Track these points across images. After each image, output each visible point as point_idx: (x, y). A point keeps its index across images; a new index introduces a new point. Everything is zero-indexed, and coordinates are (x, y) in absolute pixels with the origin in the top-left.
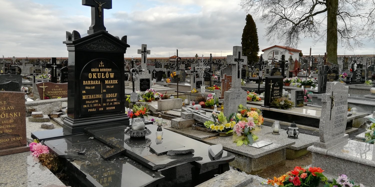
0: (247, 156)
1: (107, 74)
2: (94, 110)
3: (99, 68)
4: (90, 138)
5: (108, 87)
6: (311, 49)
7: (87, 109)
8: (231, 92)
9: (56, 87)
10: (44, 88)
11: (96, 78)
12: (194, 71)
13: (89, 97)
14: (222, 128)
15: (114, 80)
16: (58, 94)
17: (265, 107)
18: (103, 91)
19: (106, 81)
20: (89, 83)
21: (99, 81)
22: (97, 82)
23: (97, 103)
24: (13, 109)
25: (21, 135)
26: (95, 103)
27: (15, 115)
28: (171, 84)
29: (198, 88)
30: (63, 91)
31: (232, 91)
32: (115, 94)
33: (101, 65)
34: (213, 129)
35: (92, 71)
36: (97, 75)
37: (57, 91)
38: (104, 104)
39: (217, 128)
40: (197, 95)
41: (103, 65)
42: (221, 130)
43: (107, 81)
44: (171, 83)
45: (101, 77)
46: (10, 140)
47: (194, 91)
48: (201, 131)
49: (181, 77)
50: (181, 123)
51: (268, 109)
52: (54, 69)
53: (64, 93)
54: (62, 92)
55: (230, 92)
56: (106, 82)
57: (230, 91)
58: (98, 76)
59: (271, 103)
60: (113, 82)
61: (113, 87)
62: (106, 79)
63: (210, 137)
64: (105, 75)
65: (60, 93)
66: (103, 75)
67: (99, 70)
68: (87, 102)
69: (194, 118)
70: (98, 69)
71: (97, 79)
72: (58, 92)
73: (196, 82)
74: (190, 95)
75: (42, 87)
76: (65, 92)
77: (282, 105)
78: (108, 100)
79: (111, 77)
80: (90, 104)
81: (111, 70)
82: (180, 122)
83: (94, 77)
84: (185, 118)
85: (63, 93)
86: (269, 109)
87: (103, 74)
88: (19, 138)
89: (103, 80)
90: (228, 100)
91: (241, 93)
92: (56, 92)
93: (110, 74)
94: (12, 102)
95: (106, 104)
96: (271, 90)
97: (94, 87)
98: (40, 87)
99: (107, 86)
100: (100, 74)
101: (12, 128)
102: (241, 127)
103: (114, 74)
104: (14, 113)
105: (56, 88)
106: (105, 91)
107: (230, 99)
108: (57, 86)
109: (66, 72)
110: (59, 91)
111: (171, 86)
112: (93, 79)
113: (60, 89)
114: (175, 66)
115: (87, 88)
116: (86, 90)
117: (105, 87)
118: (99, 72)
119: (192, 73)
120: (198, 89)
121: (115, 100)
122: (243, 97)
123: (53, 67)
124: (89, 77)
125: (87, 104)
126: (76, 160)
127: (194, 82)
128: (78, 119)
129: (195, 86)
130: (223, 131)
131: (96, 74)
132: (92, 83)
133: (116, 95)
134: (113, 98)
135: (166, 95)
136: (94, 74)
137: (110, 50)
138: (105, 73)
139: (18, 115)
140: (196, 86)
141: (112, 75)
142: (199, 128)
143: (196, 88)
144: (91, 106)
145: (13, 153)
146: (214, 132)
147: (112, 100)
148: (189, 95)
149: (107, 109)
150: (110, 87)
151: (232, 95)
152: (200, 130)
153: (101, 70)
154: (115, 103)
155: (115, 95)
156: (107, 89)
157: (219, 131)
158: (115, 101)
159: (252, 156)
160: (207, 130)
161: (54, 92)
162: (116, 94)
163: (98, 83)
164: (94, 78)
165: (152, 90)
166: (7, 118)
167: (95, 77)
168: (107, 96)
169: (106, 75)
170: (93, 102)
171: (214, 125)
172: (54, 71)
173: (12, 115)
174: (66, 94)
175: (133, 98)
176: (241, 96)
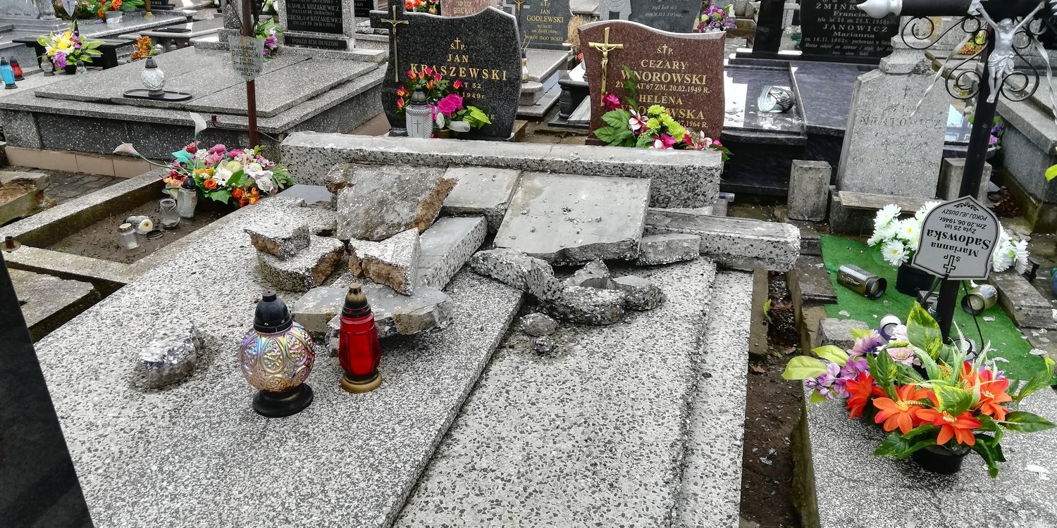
9: (662, 50)
10: (605, 54)
16: (663, 88)
30: (692, 73)
37: (662, 71)
53: (696, 86)
54: (683, 79)
65: (677, 84)
72: (666, 78)
75: (597, 45)
76: (701, 80)
85: (691, 85)
92: (656, 77)
98: (591, 44)
105: (660, 57)
108: (665, 47)
110: (670, 71)
113: (676, 66)
161: (647, 76)
174: (705, 90)
175: (946, 247)
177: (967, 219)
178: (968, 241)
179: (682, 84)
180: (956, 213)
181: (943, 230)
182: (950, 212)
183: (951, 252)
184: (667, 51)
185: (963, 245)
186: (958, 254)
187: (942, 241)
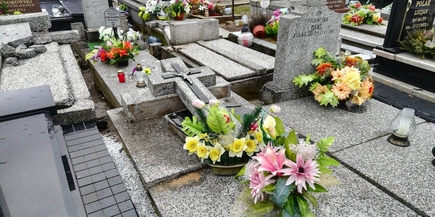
8: (297, 16)
14: (216, 154)
16: (17, 6)
17: (384, 50)
31: (299, 14)
34: (192, 152)
39: (203, 152)
42: (214, 159)
51: (391, 56)
54: (23, 2)
57: (296, 14)
59: (402, 42)
65: (21, 4)
69: (178, 92)
72: (16, 2)
76: (30, 1)
77: (429, 49)
85: (27, 4)
86: (395, 57)
90: (287, 39)
91: (325, 20)
92: (12, 2)
96: (408, 9)
107: (290, 36)
142: (175, 129)
146: (196, 159)
151: (298, 25)
152: (176, 135)
157: (208, 161)
174: (33, 5)
175: (111, 20)
176: (325, 26)
177: (113, 12)
178: (115, 17)
179: (23, 4)
180: (110, 11)
181: (109, 16)
182: (108, 11)
183: (112, 21)
185: (114, 19)
186: (114, 21)
187: (110, 19)
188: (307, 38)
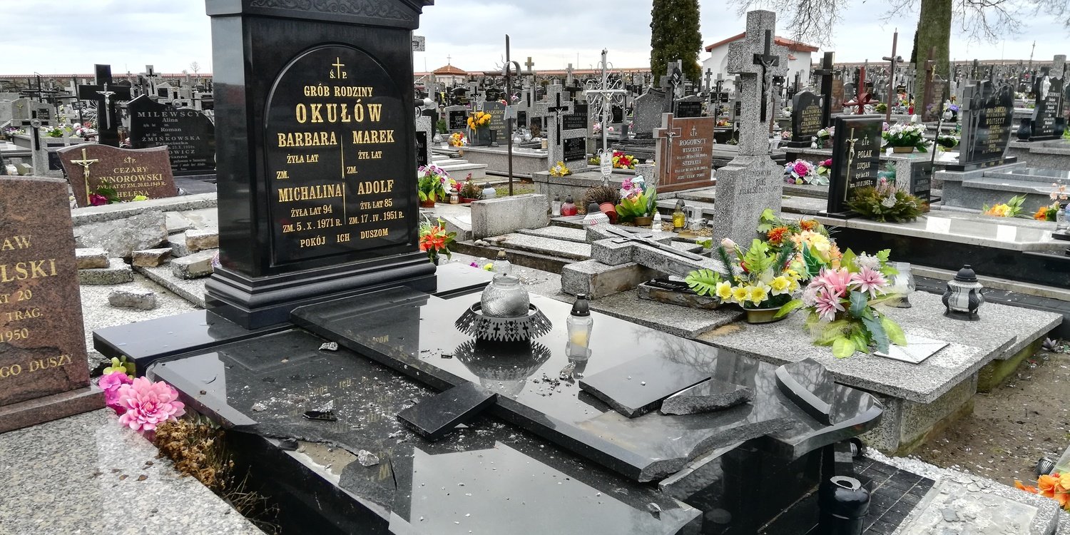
0: (892, 394)
1: (358, 107)
2: (319, 241)
3: (332, 83)
4: (323, 346)
5: (363, 155)
6: (896, 35)
7: (294, 236)
8: (740, 168)
9: (127, 160)
10: (87, 167)
11: (321, 121)
12: (558, 107)
13: (299, 193)
14: (759, 294)
15: (381, 132)
16: (134, 185)
17: (830, 216)
18: (346, 170)
19: (355, 133)
20: (299, 140)
21: (333, 134)
22: (324, 140)
23: (328, 216)
24: (24, 246)
25: (66, 348)
26: (323, 216)
27: (37, 271)
28: (468, 152)
29: (569, 160)
30: (151, 173)
31: (742, 166)
32: (389, 181)
33: (336, 74)
34: (726, 299)
35: (307, 93)
36: (323, 112)
37: (130, 175)
38: (354, 221)
39: (743, 295)
40: (569, 183)
41: (344, 74)
42: (757, 301)
43: (360, 132)
44: (470, 148)
45: (340, 118)
46: (26, 369)
47: (560, 168)
48: (675, 303)
49: (498, 127)
50: (598, 278)
51: (841, 223)
52: (107, 101)
53: (156, 181)
54: (146, 178)
55: (737, 169)
56: (357, 137)
57: (738, 165)
58: (330, 116)
59: (850, 204)
60: (379, 138)
61: (378, 155)
62: (355, 126)
63: (717, 327)
64: (350, 112)
65: (143, 182)
66: (344, 111)
67: (332, 91)
68: (296, 213)
69: (638, 259)
70: (327, 89)
71: (326, 127)
72: (134, 179)
73: (564, 140)
74: (548, 183)
75: (78, 161)
76: (158, 177)
77: (888, 209)
78: (365, 205)
79: (373, 120)
80: (304, 221)
81: (370, 92)
82: (596, 275)
83: (314, 117)
84: (607, 261)
85: (152, 181)
86: (847, 223)
87: (344, 106)
88: (57, 361)
89: (344, 131)
90: (733, 197)
91: (769, 173)
92: (126, 179)
93: (370, 106)
94: (22, 219)
95: (359, 219)
96: (850, 161)
97: (314, 158)
98: (73, 161)
99: (360, 153)
100: (335, 105)
101: (30, 324)
102: (836, 292)
103: (380, 106)
104: (33, 264)
105: (127, 165)
106: (353, 170)
107: (736, 193)
108: (129, 158)
109: (147, 114)
110: (136, 174)
111: (470, 156)
112: (310, 127)
113: (139, 170)
114: (472, 95)
115: (292, 159)
116: (291, 168)
117: (352, 160)
118: (332, 99)
119: (552, 114)
120: (569, 164)
121: (388, 203)
122: (774, 185)
123: (103, 96)
124: (298, 119)
125: (293, 221)
126: (304, 440)
127: (559, 143)
128: (267, 278)
129: (562, 156)
130: (763, 305)
131: (319, 106)
132: (311, 140)
133: (390, 186)
134: (381, 197)
135: (470, 183)
136: (313, 106)
137: (366, 13)
138: (351, 102)
139: (48, 272)
140: (564, 154)
141: (375, 113)
142: (665, 295)
143: (564, 161)
144: (309, 228)
145: (40, 419)
146: (733, 307)
147: (379, 204)
148: (543, 185)
149: (364, 235)
150: (370, 155)
152: (668, 301)
153: (337, 93)
154: (390, 216)
155: (386, 185)
156: (361, 165)
157: (750, 304)
158: (389, 209)
159: (918, 395)
160: (698, 300)
161: (120, 179)
162: (390, 183)
163: (329, 139)
164: (314, 121)
165: (437, 167)
166: (5, 284)
167: (317, 119)
168: (361, 191)
169: (356, 111)
170: (315, 212)
171: (728, 283)
172: (107, 109)
173: (24, 271)
174: (163, 183)
176: (768, 181)
179: (146, 181)
184: (131, 161)
188: (752, 196)
